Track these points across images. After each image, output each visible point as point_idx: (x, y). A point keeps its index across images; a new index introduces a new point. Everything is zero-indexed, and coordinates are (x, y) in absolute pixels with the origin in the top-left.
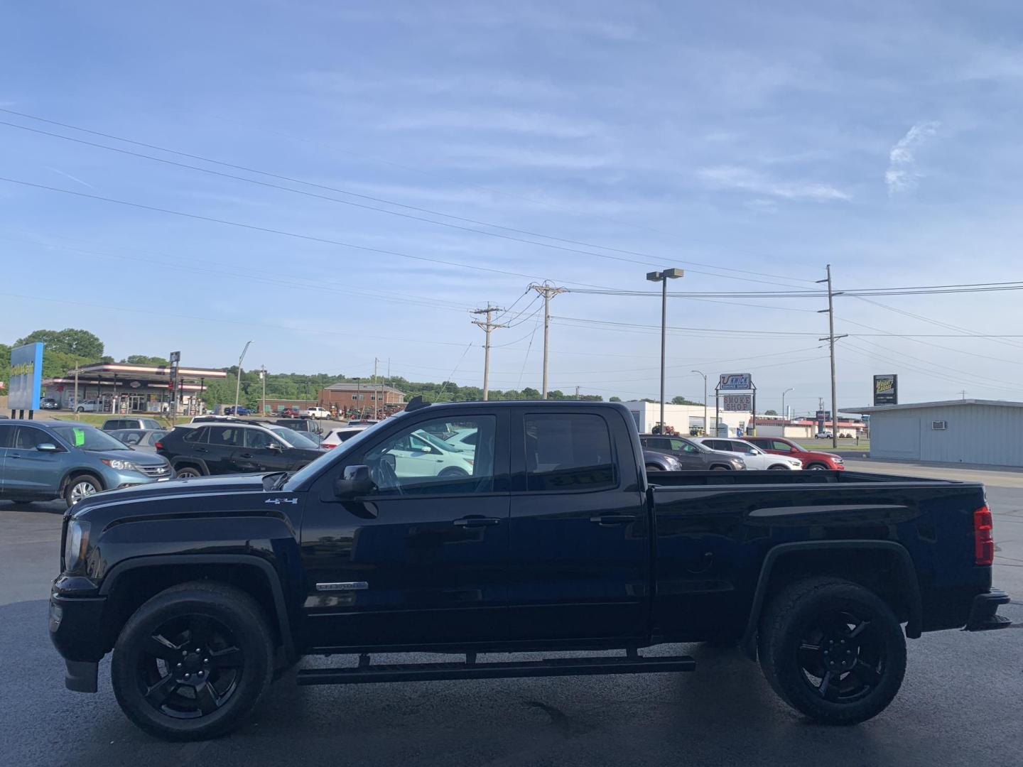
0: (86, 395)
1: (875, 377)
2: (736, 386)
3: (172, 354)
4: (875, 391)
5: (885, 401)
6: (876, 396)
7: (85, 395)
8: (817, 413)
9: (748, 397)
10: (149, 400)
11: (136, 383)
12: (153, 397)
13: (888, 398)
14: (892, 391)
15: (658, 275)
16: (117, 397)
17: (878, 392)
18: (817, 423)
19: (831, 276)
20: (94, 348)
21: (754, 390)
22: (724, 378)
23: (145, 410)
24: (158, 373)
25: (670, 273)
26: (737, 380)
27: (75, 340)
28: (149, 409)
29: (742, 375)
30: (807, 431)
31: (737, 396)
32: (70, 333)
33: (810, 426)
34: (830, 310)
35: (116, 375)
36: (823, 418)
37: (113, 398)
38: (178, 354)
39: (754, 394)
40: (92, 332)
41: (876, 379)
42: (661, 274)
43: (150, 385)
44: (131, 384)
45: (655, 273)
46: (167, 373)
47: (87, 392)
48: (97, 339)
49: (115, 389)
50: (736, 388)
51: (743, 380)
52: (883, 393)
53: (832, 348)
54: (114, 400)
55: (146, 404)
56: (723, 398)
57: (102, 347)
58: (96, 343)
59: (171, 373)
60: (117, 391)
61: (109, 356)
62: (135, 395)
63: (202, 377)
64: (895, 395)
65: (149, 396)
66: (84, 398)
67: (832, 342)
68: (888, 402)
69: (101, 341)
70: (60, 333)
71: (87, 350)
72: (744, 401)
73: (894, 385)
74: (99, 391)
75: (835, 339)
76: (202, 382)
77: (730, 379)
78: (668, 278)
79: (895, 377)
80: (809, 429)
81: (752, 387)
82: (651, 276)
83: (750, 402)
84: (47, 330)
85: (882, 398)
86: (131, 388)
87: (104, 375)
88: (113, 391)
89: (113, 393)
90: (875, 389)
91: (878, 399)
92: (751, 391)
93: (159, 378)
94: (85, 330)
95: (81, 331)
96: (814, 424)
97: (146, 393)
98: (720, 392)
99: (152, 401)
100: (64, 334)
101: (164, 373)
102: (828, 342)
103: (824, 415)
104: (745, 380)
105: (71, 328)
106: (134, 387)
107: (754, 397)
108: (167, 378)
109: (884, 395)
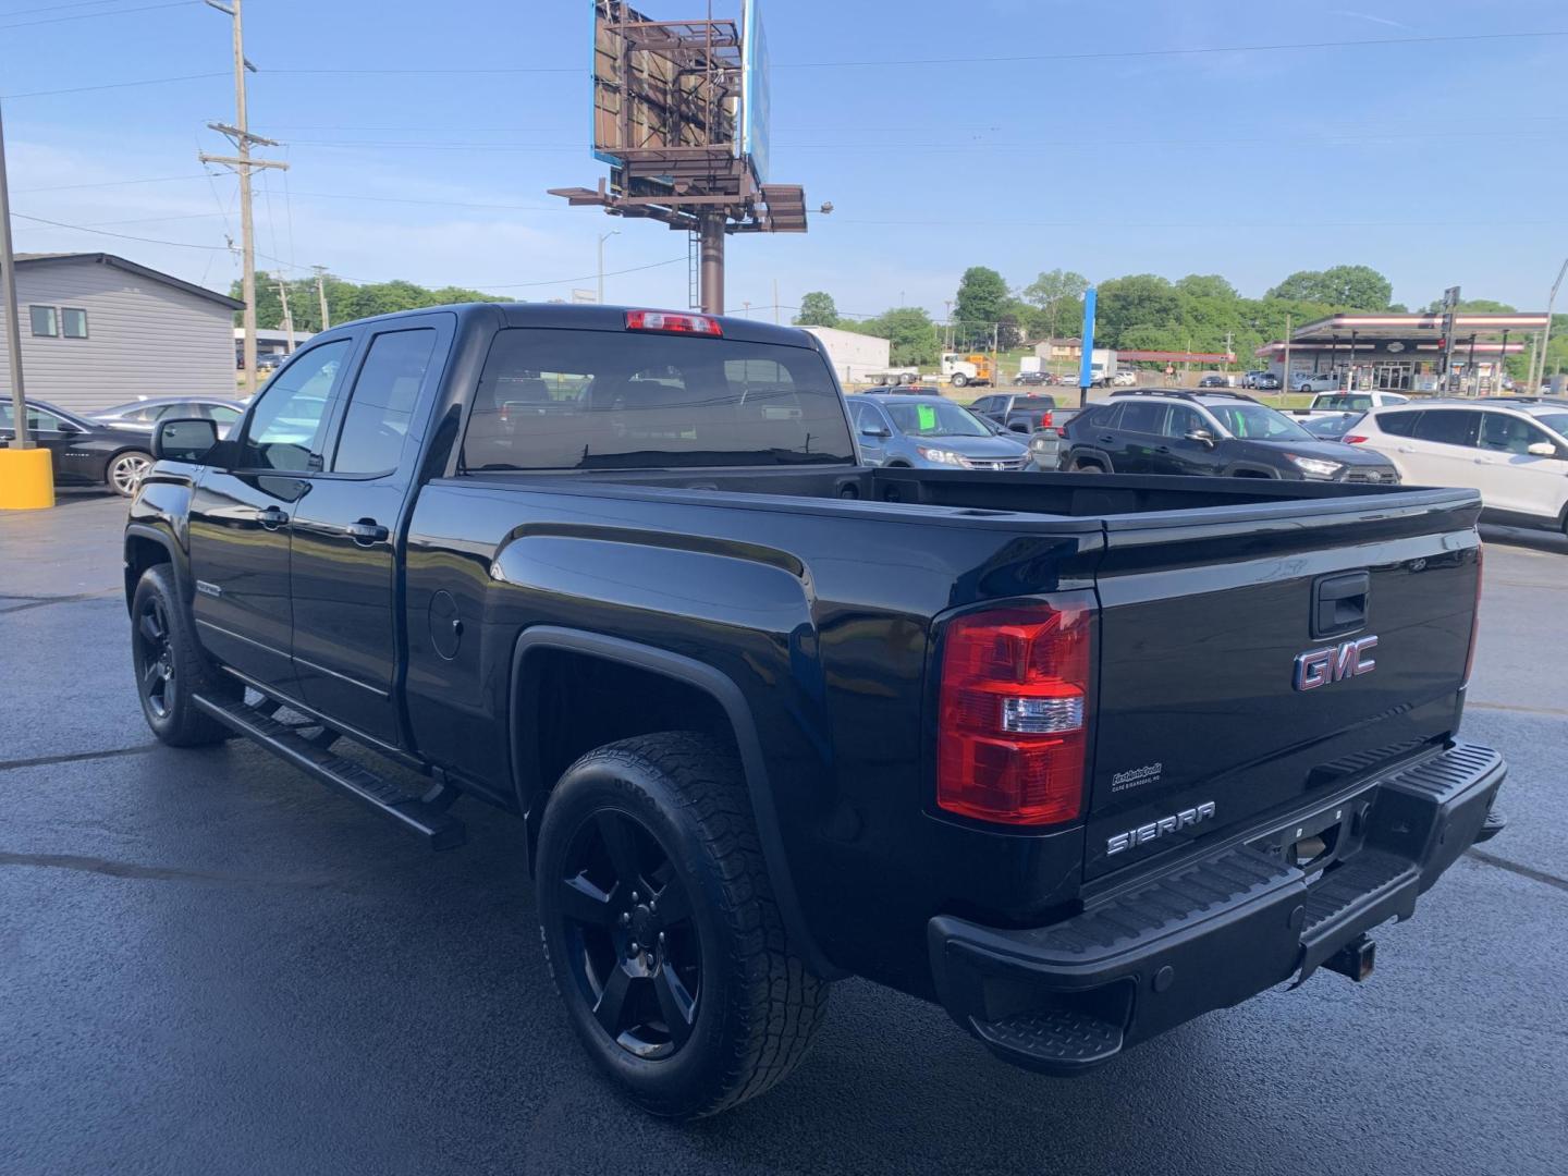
0: (1319, 365)
3: (1447, 292)
7: (1316, 367)
10: (1417, 371)
11: (1397, 344)
12: (1425, 366)
16: (1354, 368)
20: (1376, 293)
23: (1411, 388)
24: (1422, 326)
27: (1347, 283)
28: (1417, 387)
32: (1341, 273)
35: (1355, 333)
37: (1350, 370)
38: (1456, 291)
40: (1372, 267)
43: (1420, 347)
44: (1390, 347)
46: (1438, 325)
47: (1319, 362)
48: (1382, 279)
49: (1353, 356)
54: (1351, 374)
55: (1412, 377)
57: (1390, 292)
58: (1380, 285)
59: (1444, 323)
60: (1355, 358)
61: (1400, 303)
62: (1395, 364)
63: (1505, 329)
65: (1418, 364)
66: (1316, 371)
69: (1387, 282)
70: (1326, 274)
71: (1365, 297)
74: (1333, 360)
76: (1505, 338)
84: (1308, 271)
86: (1389, 352)
87: (1343, 334)
88: (1349, 358)
89: (1350, 362)
93: (1424, 333)
94: (1362, 265)
95: (1357, 268)
97: (1413, 360)
99: (1422, 373)
100: (1331, 275)
101: (1433, 326)
105: (1341, 264)
106: (1393, 350)
108: (1438, 334)
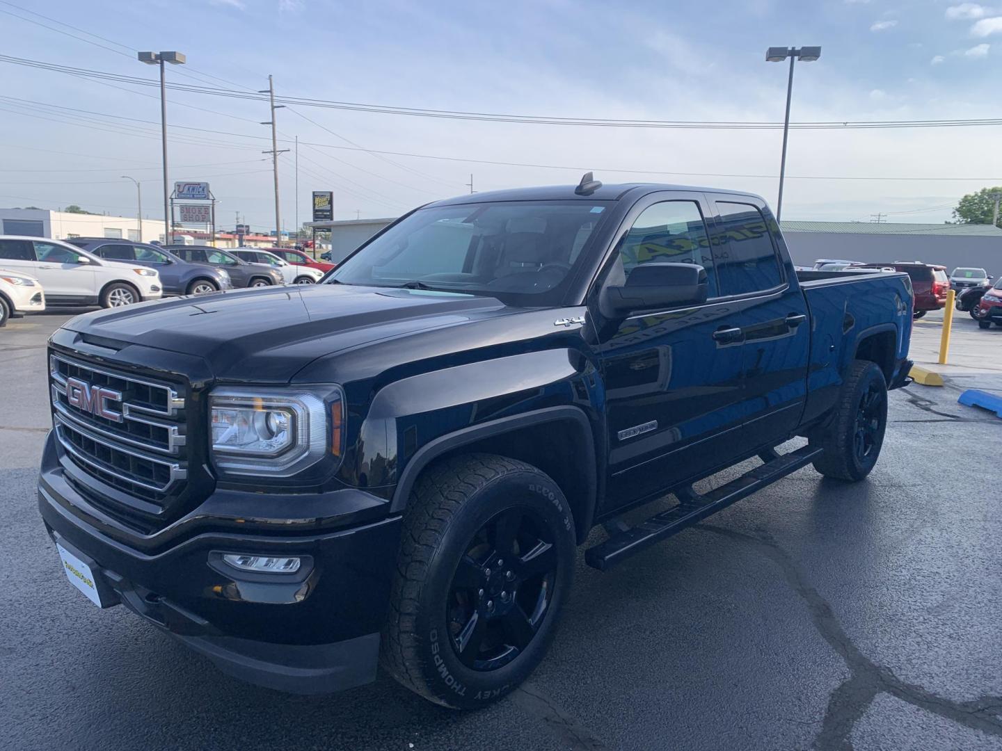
1: (314, 193)
2: (193, 195)
4: (314, 207)
5: (323, 216)
6: (315, 211)
8: (238, 226)
9: (206, 208)
13: (325, 213)
14: (328, 207)
15: (153, 57)
17: (316, 208)
18: (237, 236)
19: (274, 88)
21: (213, 200)
22: (179, 186)
25: (167, 57)
26: (193, 189)
29: (199, 184)
30: (227, 244)
31: (194, 207)
33: (230, 239)
34: (273, 123)
36: (243, 232)
39: (213, 205)
41: (315, 195)
42: (156, 56)
45: (149, 54)
50: (193, 197)
51: (201, 189)
52: (320, 208)
53: (275, 162)
56: (179, 208)
64: (331, 210)
67: (275, 155)
68: (326, 217)
72: (203, 211)
73: (331, 202)
75: (278, 153)
77: (187, 186)
78: (165, 62)
79: (331, 194)
80: (230, 243)
81: (211, 197)
82: (145, 57)
83: (208, 213)
85: (320, 213)
90: (314, 205)
91: (318, 214)
92: (210, 202)
96: (235, 238)
98: (175, 201)
102: (271, 156)
103: (244, 229)
104: (203, 190)
107: (213, 208)
109: (322, 211)
